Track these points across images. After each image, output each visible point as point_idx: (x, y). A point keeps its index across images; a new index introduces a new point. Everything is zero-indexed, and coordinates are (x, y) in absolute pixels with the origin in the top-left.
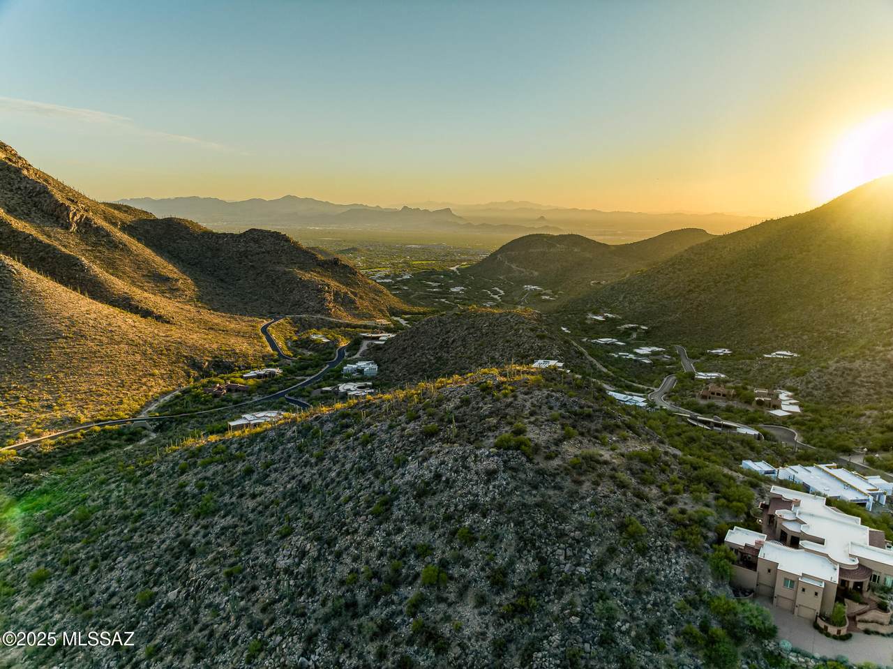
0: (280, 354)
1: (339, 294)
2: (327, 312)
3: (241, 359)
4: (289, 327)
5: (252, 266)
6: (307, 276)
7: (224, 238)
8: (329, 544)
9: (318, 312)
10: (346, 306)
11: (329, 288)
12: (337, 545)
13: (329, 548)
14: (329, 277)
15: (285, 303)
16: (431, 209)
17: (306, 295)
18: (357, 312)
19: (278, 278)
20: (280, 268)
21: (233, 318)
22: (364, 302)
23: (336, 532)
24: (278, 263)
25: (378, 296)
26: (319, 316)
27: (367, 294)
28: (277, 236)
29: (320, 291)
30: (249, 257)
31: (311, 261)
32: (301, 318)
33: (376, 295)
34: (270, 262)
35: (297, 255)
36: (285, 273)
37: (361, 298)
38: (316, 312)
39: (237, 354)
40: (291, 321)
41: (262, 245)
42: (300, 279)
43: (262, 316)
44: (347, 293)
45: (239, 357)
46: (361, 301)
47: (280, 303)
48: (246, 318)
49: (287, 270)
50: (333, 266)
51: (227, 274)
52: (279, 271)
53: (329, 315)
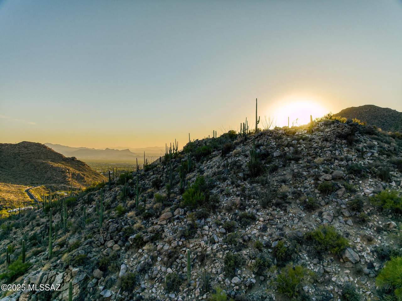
0: (36, 201)
1: (75, 174)
2: (67, 183)
3: (8, 203)
4: (43, 190)
5: (22, 160)
6: (56, 165)
7: (5, 146)
8: (104, 268)
9: (62, 183)
10: (79, 180)
11: (69, 171)
12: (123, 267)
13: (104, 276)
14: (69, 166)
15: (42, 179)
16: (120, 150)
17: (55, 174)
18: (85, 184)
19: (38, 166)
20: (40, 161)
21: (6, 185)
22: (89, 179)
23: (116, 247)
24: (39, 158)
25: (97, 176)
26: (62, 185)
27: (91, 175)
28: (39, 145)
29: (63, 172)
30: (21, 155)
31: (59, 158)
32: (51, 186)
33: (96, 176)
34: (34, 158)
35: (51, 155)
36: (43, 163)
37: (87, 177)
38: (60, 183)
39: (5, 200)
40: (45, 187)
41: (29, 149)
42: (52, 166)
43: (26, 185)
44: (79, 174)
45: (7, 202)
46: (87, 178)
47: (38, 179)
48: (16, 186)
49: (44, 162)
50: (72, 161)
51: (6, 164)
52: (39, 162)
53: (69, 184)
